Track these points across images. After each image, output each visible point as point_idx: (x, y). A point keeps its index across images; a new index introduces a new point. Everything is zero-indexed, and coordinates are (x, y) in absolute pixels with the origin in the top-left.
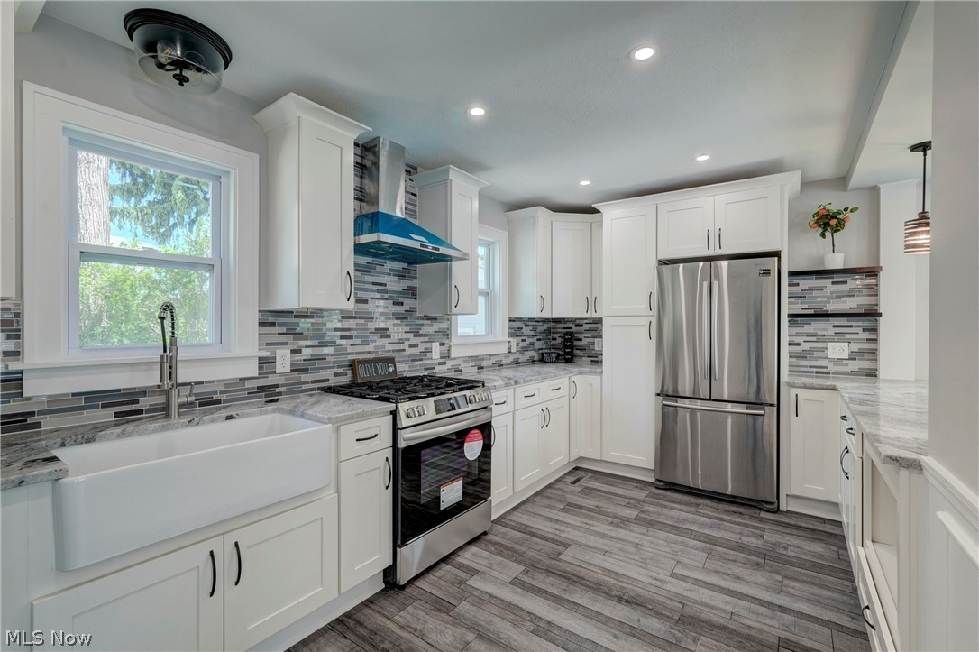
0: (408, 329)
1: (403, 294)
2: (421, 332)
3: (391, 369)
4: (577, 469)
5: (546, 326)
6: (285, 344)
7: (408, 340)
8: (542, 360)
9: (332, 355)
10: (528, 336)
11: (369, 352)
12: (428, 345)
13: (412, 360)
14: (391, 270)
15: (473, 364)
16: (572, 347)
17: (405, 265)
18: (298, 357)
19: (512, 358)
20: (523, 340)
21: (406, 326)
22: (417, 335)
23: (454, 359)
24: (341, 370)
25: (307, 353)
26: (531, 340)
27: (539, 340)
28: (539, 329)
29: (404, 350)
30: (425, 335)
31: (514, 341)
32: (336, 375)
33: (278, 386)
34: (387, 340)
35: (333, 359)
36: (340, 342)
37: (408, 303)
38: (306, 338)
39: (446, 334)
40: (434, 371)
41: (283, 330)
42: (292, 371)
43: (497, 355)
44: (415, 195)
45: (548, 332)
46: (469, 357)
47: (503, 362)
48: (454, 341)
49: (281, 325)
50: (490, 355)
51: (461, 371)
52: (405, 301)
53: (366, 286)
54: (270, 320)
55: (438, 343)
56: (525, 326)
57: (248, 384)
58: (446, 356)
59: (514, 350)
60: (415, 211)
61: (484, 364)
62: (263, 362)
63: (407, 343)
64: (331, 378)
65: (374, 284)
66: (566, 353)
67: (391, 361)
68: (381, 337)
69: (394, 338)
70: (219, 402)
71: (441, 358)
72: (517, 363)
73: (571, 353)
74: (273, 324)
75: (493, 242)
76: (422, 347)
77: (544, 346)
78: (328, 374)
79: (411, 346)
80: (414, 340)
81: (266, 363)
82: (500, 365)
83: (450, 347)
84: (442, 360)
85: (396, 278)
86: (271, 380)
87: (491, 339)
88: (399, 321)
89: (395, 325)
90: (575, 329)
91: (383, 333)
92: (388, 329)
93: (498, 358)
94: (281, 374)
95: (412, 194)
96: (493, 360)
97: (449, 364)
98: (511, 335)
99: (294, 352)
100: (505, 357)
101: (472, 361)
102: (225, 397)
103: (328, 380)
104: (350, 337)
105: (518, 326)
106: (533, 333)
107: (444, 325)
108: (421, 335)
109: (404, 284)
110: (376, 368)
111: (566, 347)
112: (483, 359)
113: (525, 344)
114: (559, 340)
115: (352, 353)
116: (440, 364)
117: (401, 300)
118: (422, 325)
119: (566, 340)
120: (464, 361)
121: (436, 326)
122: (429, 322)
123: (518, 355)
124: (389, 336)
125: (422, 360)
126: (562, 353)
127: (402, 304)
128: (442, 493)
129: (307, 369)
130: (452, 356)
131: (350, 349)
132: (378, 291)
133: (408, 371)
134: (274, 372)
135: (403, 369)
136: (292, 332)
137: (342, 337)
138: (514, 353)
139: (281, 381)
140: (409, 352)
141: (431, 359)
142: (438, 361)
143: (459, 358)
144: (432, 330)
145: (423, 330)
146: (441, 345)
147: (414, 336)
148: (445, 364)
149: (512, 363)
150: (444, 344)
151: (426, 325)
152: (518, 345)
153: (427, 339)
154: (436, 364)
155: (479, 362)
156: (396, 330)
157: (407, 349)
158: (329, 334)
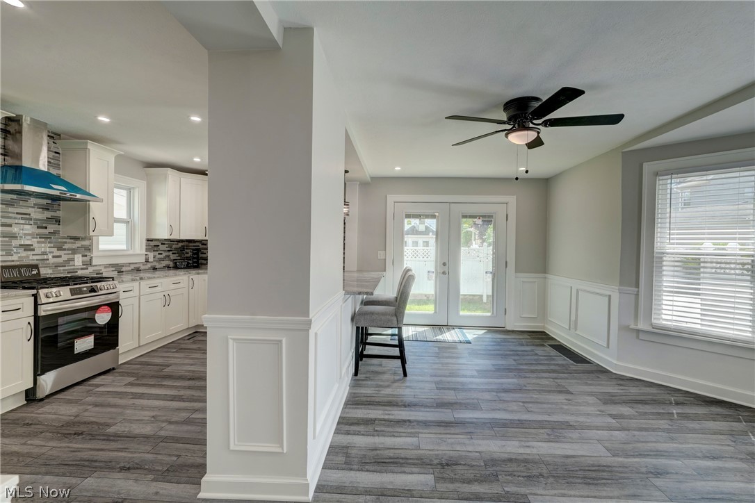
0: (52, 245)
1: (46, 220)
3: (35, 272)
4: (196, 332)
5: (180, 245)
7: (52, 252)
8: (176, 267)
10: (165, 251)
11: (14, 261)
12: (71, 256)
13: (55, 266)
15: (114, 269)
16: (198, 258)
17: (49, 202)
19: (149, 265)
20: (159, 254)
21: (49, 243)
22: (60, 248)
23: (96, 266)
26: (168, 254)
27: (173, 254)
28: (174, 246)
29: (48, 260)
30: (68, 250)
31: (151, 255)
34: (32, 253)
37: (51, 228)
39: (89, 249)
40: (76, 274)
43: (136, 263)
44: (58, 153)
45: (183, 248)
46: (110, 265)
47: (142, 268)
48: (95, 254)
50: (130, 263)
51: (102, 274)
52: (49, 226)
53: (12, 215)
55: (81, 255)
56: (162, 244)
58: (89, 263)
59: (151, 259)
60: (59, 165)
61: (124, 269)
63: (50, 255)
65: (18, 213)
66: (194, 262)
67: (35, 267)
68: (26, 250)
69: (38, 251)
71: (83, 265)
72: (154, 269)
73: (197, 262)
75: (133, 188)
76: (65, 258)
77: (179, 258)
79: (54, 257)
80: (57, 253)
82: (138, 270)
83: (92, 257)
84: (85, 267)
85: (40, 210)
87: (131, 252)
88: (43, 240)
89: (38, 242)
90: (201, 246)
91: (28, 248)
92: (32, 245)
95: (56, 153)
96: (132, 267)
97: (91, 269)
98: (147, 250)
100: (143, 265)
101: (112, 267)
105: (153, 244)
106: (169, 249)
107: (86, 243)
108: (65, 250)
109: (48, 214)
110: (19, 271)
111: (194, 258)
112: (123, 266)
113: (160, 256)
114: (190, 254)
116: (82, 269)
117: (45, 225)
118: (66, 243)
119: (194, 254)
120: (105, 267)
121: (78, 244)
122: (72, 241)
123: (154, 264)
124: (33, 250)
125: (65, 266)
126: (190, 262)
127: (46, 228)
128: (76, 344)
130: (93, 264)
132: (22, 219)
133: (51, 274)
135: (46, 272)
138: (152, 262)
140: (52, 260)
141: (74, 265)
142: (80, 267)
143: (100, 265)
144: (74, 246)
145: (66, 246)
146: (83, 256)
147: (58, 250)
148: (87, 269)
149: (149, 269)
150: (86, 256)
151: (69, 243)
152: (154, 257)
153: (70, 252)
154: (78, 269)
155: (119, 268)
156: (40, 245)
157: (51, 258)
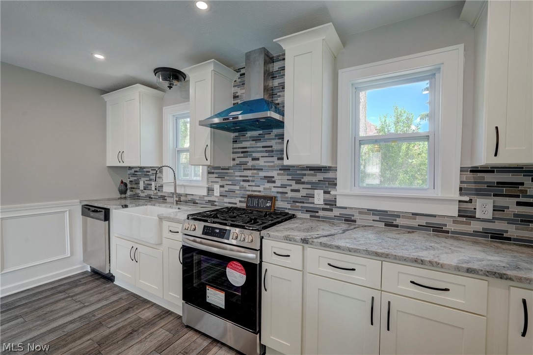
0: (290, 177)
2: (302, 180)
3: (268, 205)
6: (218, 182)
7: (291, 185)
9: (238, 190)
11: (260, 191)
12: (311, 192)
13: (293, 202)
14: (276, 136)
15: (377, 218)
18: (222, 189)
21: (288, 175)
22: (298, 182)
24: (243, 199)
25: (226, 188)
29: (287, 193)
30: (308, 183)
32: (240, 202)
33: (215, 201)
34: (273, 185)
35: (239, 192)
36: (242, 183)
38: (226, 180)
40: (317, 214)
41: (217, 176)
42: (220, 196)
46: (368, 210)
47: (451, 227)
48: (340, 191)
49: (217, 173)
50: (413, 214)
51: (355, 221)
53: (259, 149)
54: (213, 171)
55: (322, 191)
58: (332, 204)
61: (399, 221)
63: (289, 188)
64: (238, 203)
65: (263, 147)
67: (272, 199)
68: (268, 182)
69: (278, 184)
70: (197, 203)
71: (325, 204)
72: (498, 237)
74: (213, 173)
75: (438, 68)
76: (303, 193)
78: (237, 200)
79: (292, 191)
80: (295, 186)
81: (210, 190)
82: (438, 230)
83: (336, 195)
84: (328, 207)
86: (212, 198)
87: (431, 194)
88: (282, 172)
89: (278, 174)
91: (270, 179)
92: (273, 177)
94: (216, 196)
96: (423, 221)
97: (336, 211)
99: (221, 186)
100: (454, 222)
101: (373, 214)
103: (236, 204)
104: (248, 181)
107: (330, 175)
108: (303, 183)
110: (258, 201)
112: (399, 216)
115: (249, 191)
116: (324, 209)
118: (305, 175)
120: (360, 213)
121: (320, 176)
122: (312, 172)
123: (498, 226)
124: (274, 182)
125: (303, 203)
128: (207, 291)
129: (226, 196)
130: (339, 205)
131: (248, 188)
132: (266, 151)
133: (289, 209)
134: (213, 195)
136: (221, 177)
137: (244, 181)
138: (487, 220)
140: (290, 194)
141: (313, 203)
142: (321, 206)
143: (351, 208)
144: (314, 179)
145: (305, 179)
146: (325, 192)
147: (296, 183)
148: (331, 210)
149: (476, 233)
150: (328, 193)
151: (309, 175)
152: (498, 209)
153: (309, 186)
154: (319, 209)
155: (389, 219)
156: (280, 177)
157: (289, 192)
158: (237, 178)
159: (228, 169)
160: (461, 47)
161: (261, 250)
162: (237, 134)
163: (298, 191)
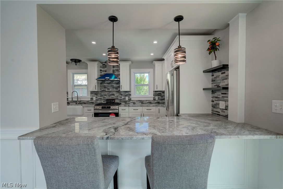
0: (119, 94)
3: (113, 101)
6: (95, 96)
11: (110, 98)
12: (125, 97)
13: (120, 100)
14: (115, 83)
15: (140, 102)
19: (156, 101)
24: (105, 101)
25: (98, 98)
30: (124, 95)
32: (103, 101)
34: (114, 96)
35: (103, 99)
36: (104, 96)
38: (98, 95)
41: (94, 94)
42: (96, 100)
46: (138, 100)
47: (152, 102)
50: (146, 100)
53: (109, 86)
54: (93, 93)
57: (90, 101)
61: (144, 102)
62: (91, 98)
63: (119, 97)
65: (111, 86)
67: (114, 100)
69: (116, 96)
72: (159, 103)
75: (150, 72)
76: (123, 97)
78: (102, 101)
79: (120, 97)
80: (121, 96)
81: (92, 99)
82: (150, 103)
83: (131, 98)
85: (116, 84)
86: (93, 101)
87: (149, 96)
88: (117, 92)
91: (113, 95)
93: (149, 101)
96: (148, 101)
99: (96, 97)
102: (87, 103)
104: (106, 95)
107: (129, 93)
110: (110, 101)
116: (128, 101)
117: (117, 88)
118: (123, 93)
120: (136, 101)
121: (127, 93)
122: (125, 92)
123: (159, 101)
124: (115, 95)
125: (123, 100)
127: (118, 89)
129: (98, 100)
130: (132, 100)
131: (106, 97)
133: (119, 102)
135: (117, 101)
136: (96, 94)
137: (105, 95)
139: (94, 101)
143: (134, 100)
144: (126, 94)
146: (128, 97)
148: (130, 101)
149: (156, 103)
150: (129, 97)
152: (158, 98)
153: (124, 96)
154: (127, 101)
155: (142, 102)
156: (116, 94)
157: (119, 98)
158: (102, 95)
159: (99, 92)
160: (153, 69)
161: (119, 110)
162: (102, 82)
163: (122, 97)
